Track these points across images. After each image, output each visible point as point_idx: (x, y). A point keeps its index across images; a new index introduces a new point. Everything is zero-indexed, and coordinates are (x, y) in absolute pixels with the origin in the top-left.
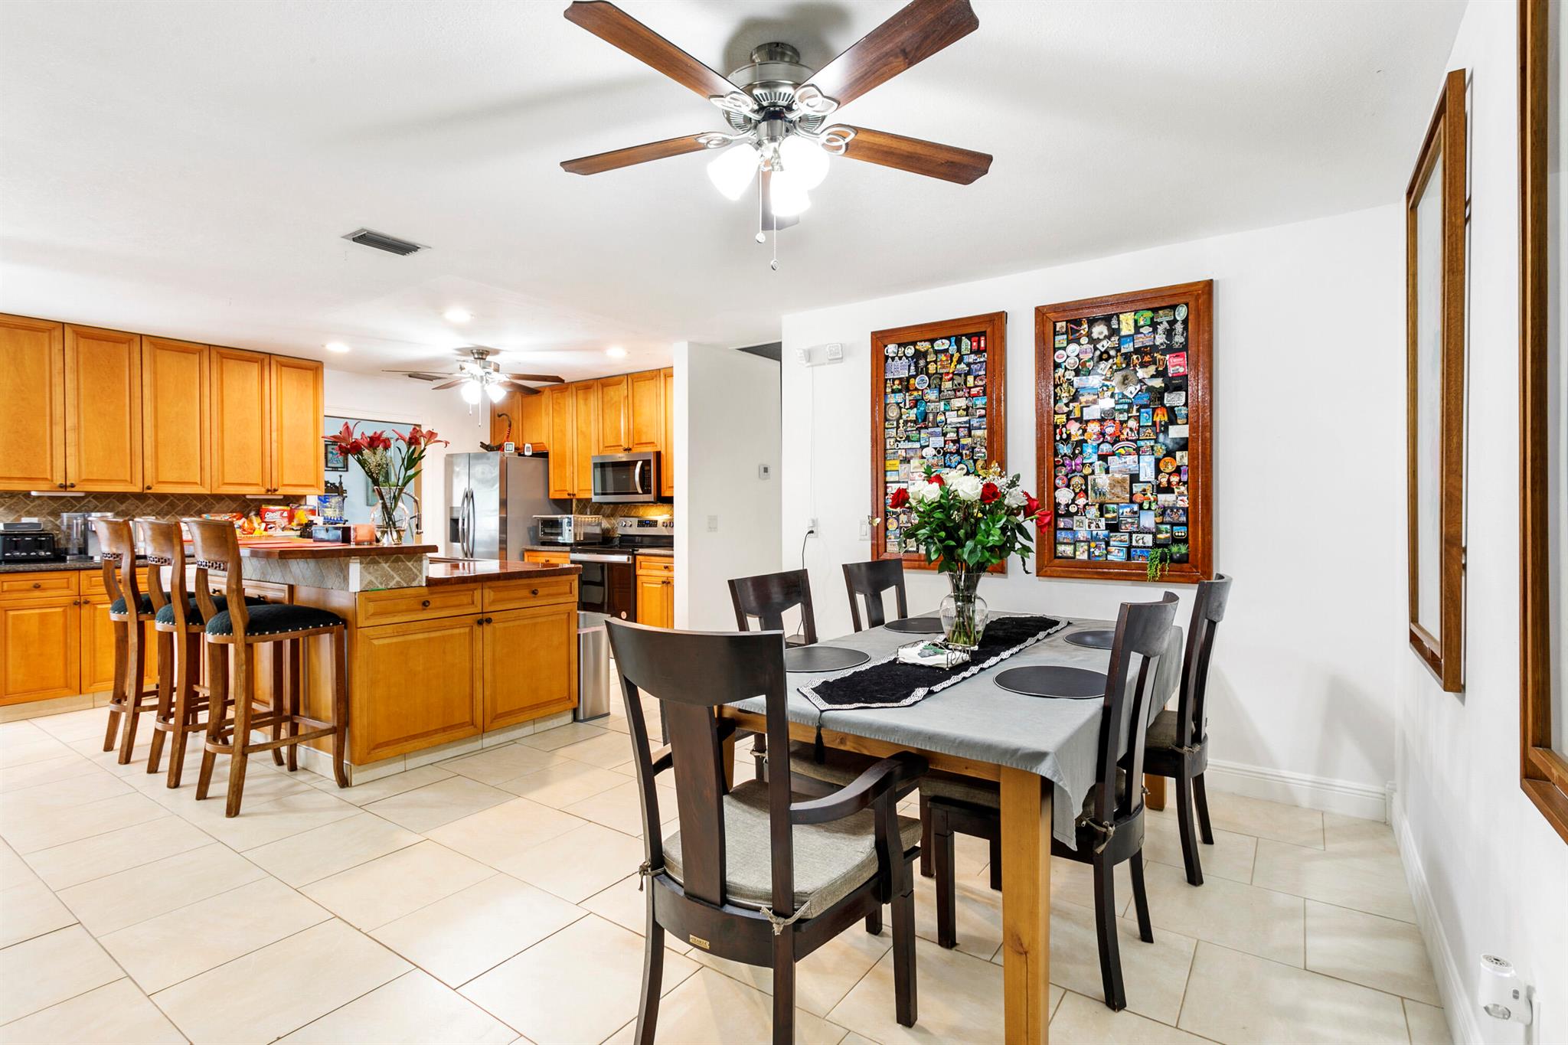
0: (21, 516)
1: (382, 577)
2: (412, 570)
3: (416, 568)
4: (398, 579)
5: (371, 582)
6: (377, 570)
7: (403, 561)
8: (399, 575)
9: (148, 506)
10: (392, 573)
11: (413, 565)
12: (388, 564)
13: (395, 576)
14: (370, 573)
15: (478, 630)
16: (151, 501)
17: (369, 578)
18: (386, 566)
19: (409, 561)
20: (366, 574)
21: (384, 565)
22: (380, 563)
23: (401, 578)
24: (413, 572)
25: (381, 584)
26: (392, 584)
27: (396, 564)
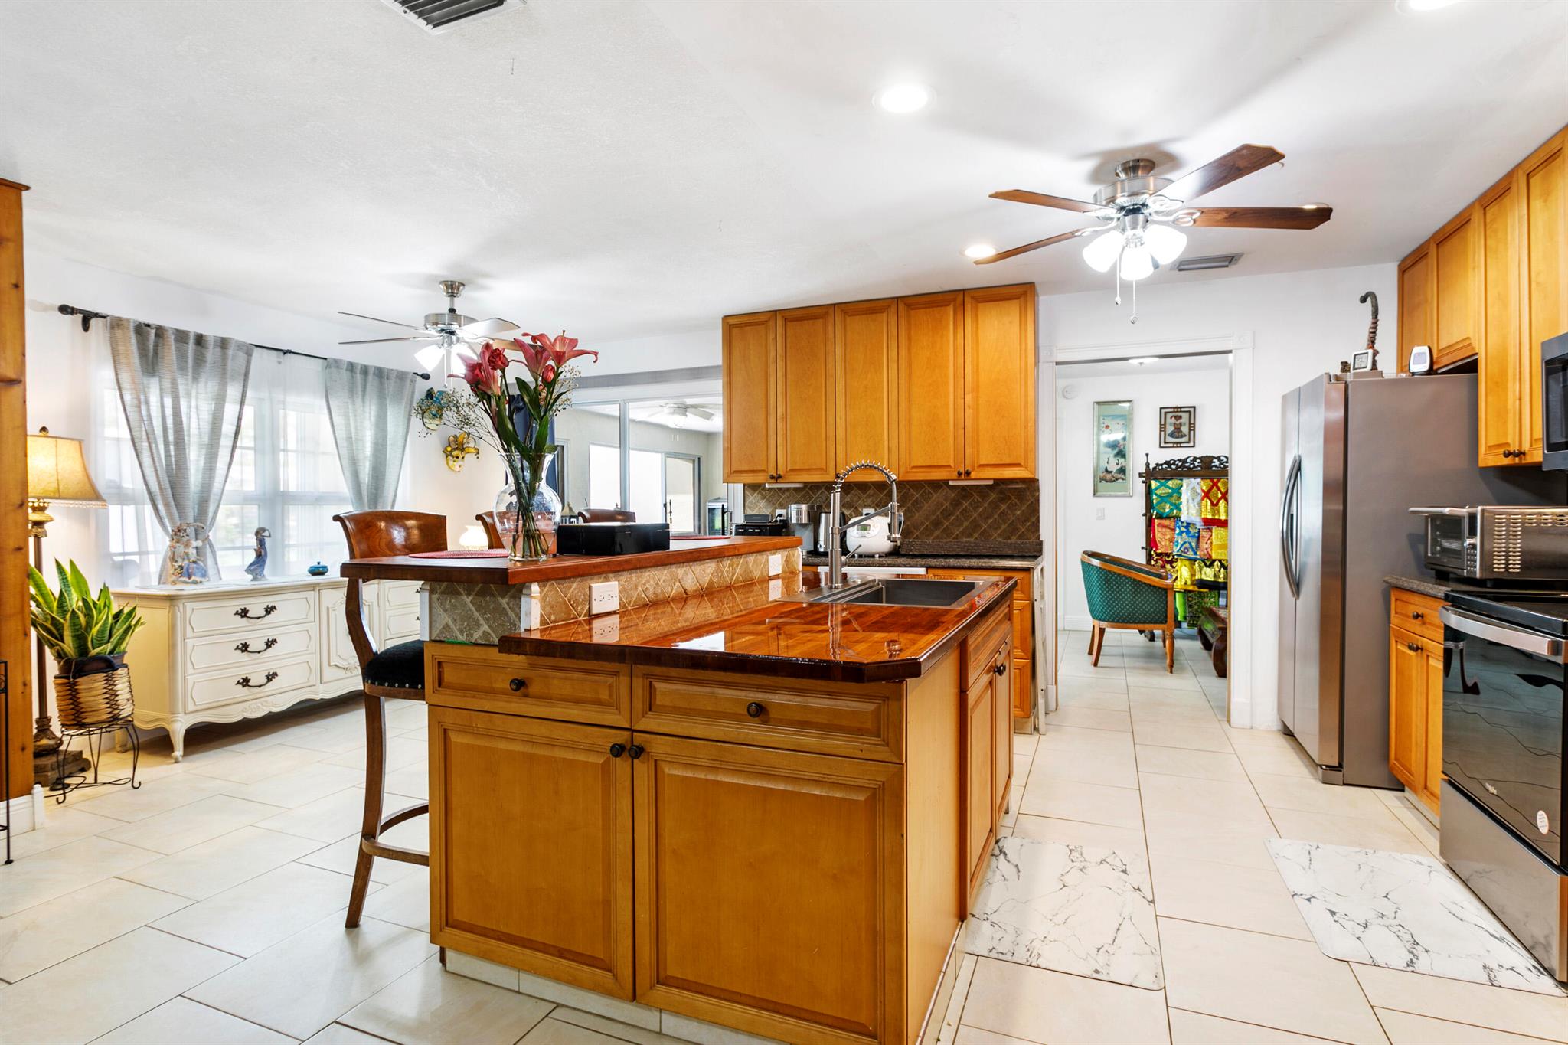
0: (775, 508)
1: (463, 621)
2: (507, 614)
3: (513, 610)
4: (485, 627)
5: (446, 627)
6: (455, 607)
7: (493, 595)
8: (487, 620)
9: (869, 496)
10: (476, 614)
11: (508, 603)
12: (471, 598)
13: (482, 621)
14: (445, 611)
15: (622, 765)
16: (871, 492)
17: (444, 619)
18: (468, 600)
19: (503, 597)
20: (439, 610)
21: (465, 597)
22: (459, 594)
23: (490, 627)
24: (509, 619)
25: (461, 632)
26: (477, 636)
27: (481, 599)
